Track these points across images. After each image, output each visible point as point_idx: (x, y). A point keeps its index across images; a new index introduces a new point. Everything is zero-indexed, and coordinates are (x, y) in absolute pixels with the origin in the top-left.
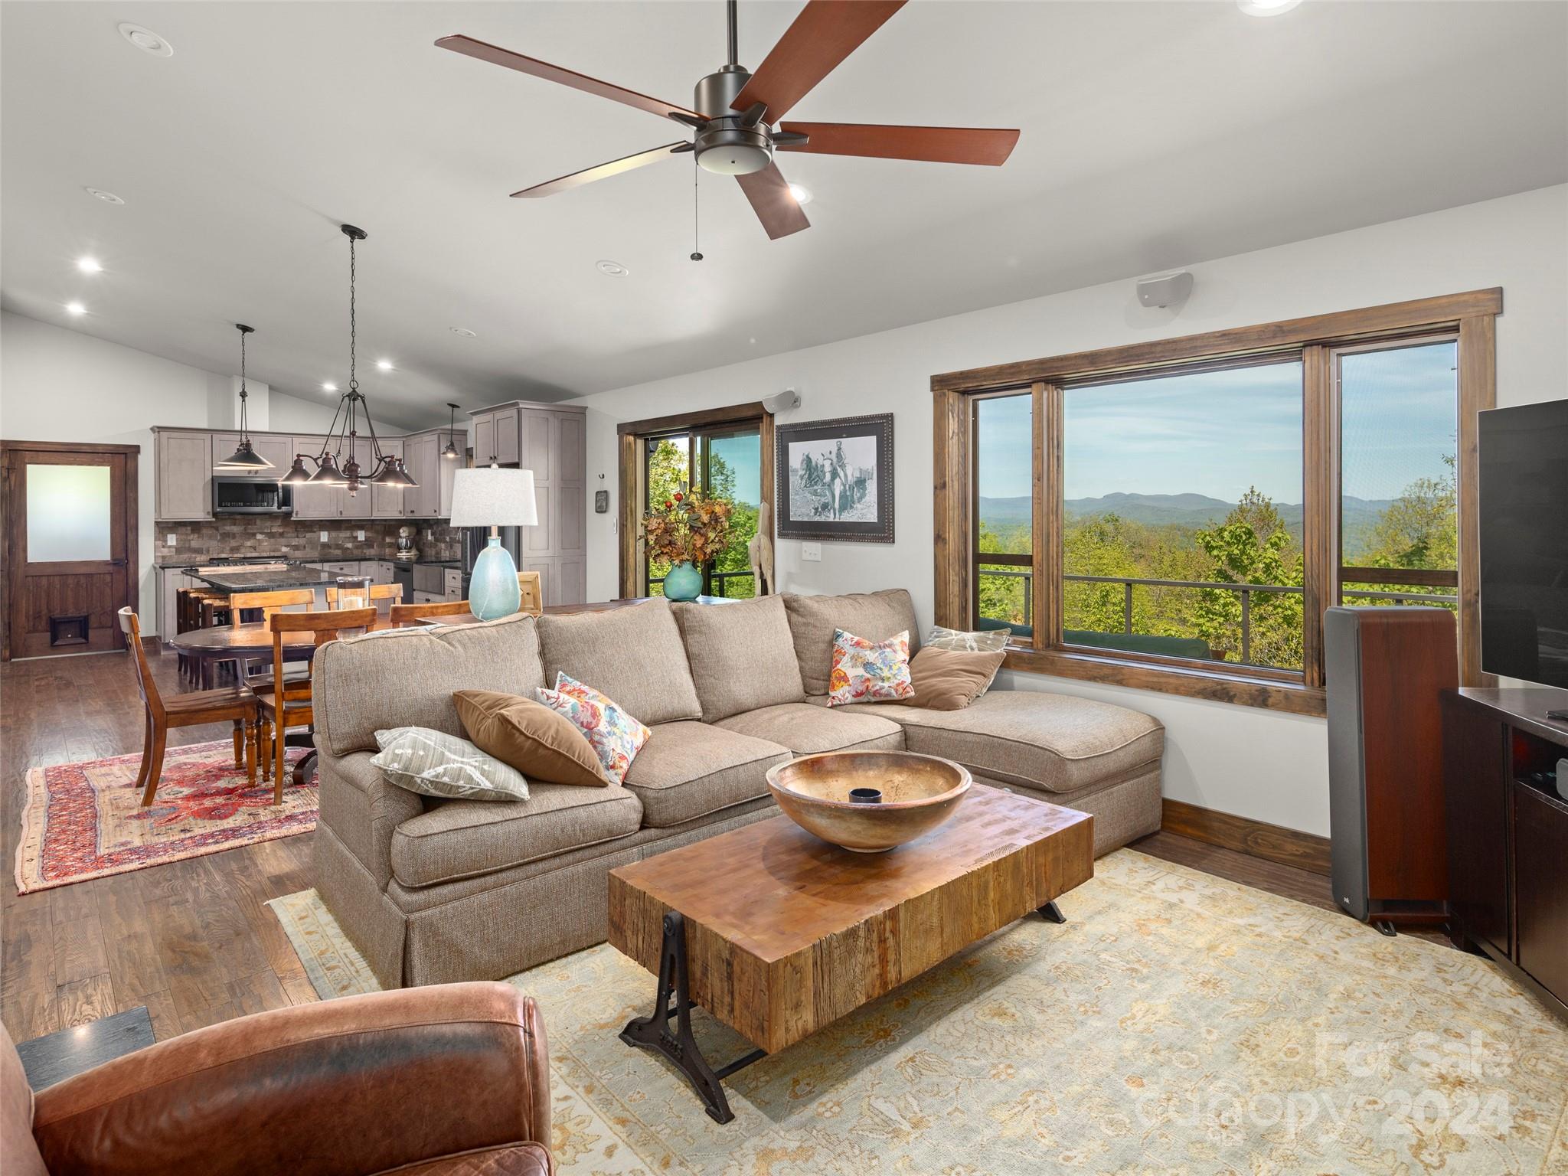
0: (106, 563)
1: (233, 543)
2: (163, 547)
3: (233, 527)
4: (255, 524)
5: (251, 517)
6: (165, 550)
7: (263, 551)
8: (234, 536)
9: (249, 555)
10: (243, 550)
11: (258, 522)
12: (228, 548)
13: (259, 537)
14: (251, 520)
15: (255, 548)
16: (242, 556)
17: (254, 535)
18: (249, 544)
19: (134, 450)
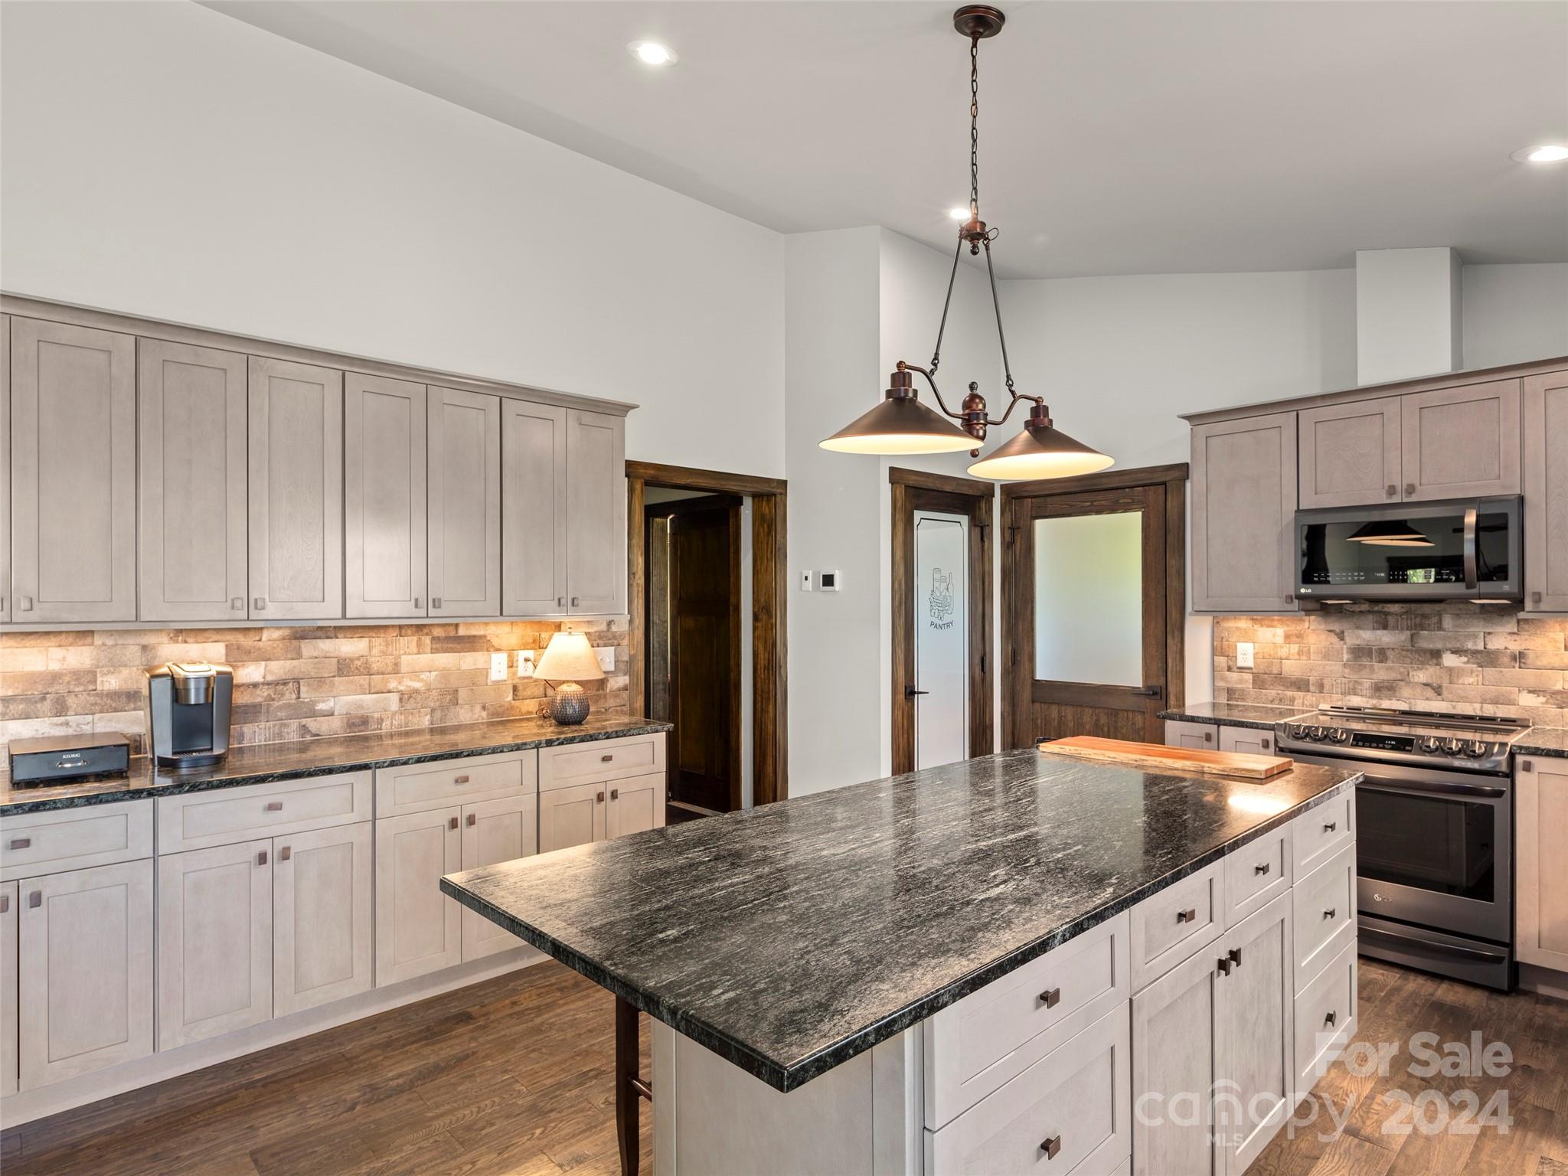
0: (1134, 692)
1: (1382, 673)
2: (1229, 669)
3: (1380, 633)
4: (1440, 628)
5: (1427, 608)
6: (1234, 676)
7: (1464, 699)
8: (1382, 654)
9: (1422, 706)
10: (1406, 692)
11: (1448, 622)
12: (1367, 683)
13: (1449, 660)
14: (1424, 616)
15: (1438, 691)
16: (1403, 706)
17: (1436, 655)
18: (1421, 676)
19: (1176, 474)
